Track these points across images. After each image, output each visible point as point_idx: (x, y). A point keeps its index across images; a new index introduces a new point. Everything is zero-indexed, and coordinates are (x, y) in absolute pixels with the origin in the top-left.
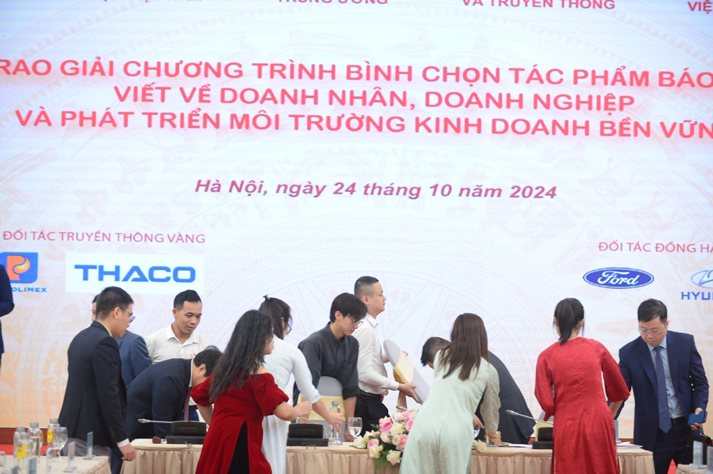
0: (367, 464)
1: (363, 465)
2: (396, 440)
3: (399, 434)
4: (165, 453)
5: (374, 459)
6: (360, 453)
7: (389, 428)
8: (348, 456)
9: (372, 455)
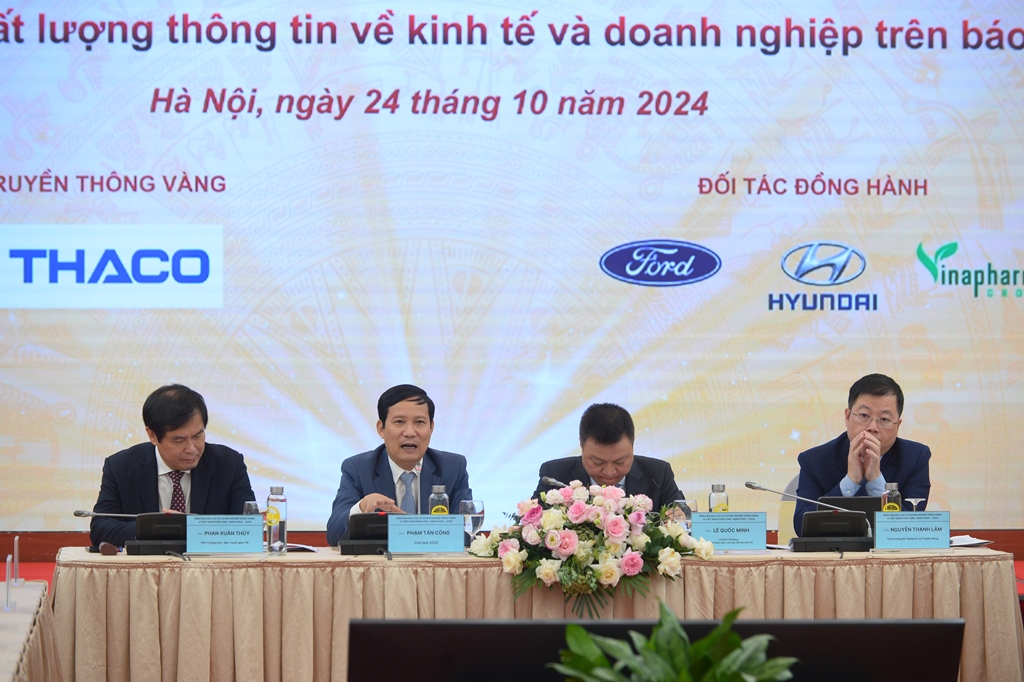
0: (498, 586)
1: (491, 587)
2: (552, 540)
3: (556, 529)
4: (129, 573)
5: (512, 575)
6: (485, 565)
7: (538, 519)
8: (463, 570)
9: (507, 569)
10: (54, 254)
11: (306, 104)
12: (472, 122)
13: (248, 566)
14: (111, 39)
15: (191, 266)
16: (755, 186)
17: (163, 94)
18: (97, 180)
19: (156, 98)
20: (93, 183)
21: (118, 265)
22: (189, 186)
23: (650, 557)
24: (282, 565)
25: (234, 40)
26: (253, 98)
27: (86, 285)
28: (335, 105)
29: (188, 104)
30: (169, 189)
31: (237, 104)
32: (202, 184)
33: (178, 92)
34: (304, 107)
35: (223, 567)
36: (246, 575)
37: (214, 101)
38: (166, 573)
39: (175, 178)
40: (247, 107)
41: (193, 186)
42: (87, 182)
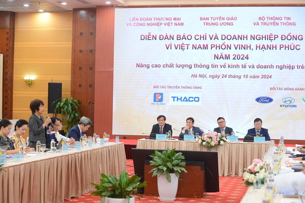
10: (178, 97)
11: (213, 76)
12: (237, 79)
13: (163, 141)
14: (186, 67)
15: (197, 99)
16: (278, 89)
17: (193, 75)
18: (184, 87)
19: (192, 75)
21: (186, 99)
23: (219, 142)
24: (168, 141)
25: (203, 67)
27: (182, 102)
28: (217, 77)
29: (197, 76)
31: (203, 76)
32: (198, 88)
33: (195, 75)
34: (213, 77)
35: (160, 141)
36: (163, 143)
37: (200, 76)
38: (152, 142)
39: (195, 87)
40: (205, 77)
42: (182, 87)
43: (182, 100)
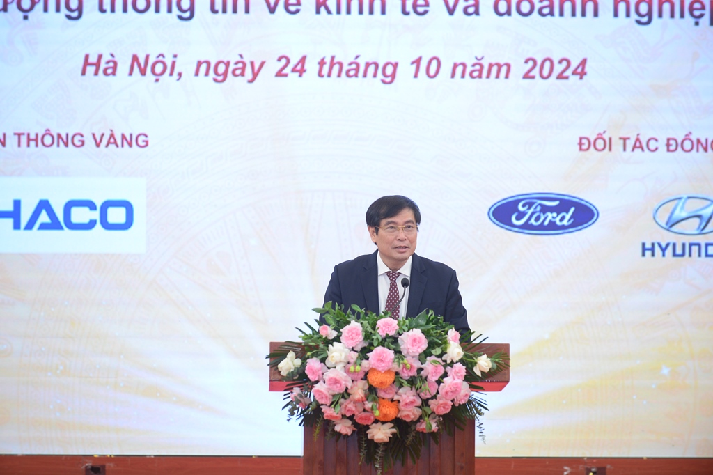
11: (221, 68)
12: (372, 83)
14: (46, 10)
15: (117, 215)
16: (630, 143)
17: (93, 59)
18: (33, 136)
19: (86, 63)
20: (29, 140)
21: (51, 213)
22: (115, 143)
25: (157, 10)
26: (174, 63)
27: (22, 232)
28: (249, 70)
29: (115, 68)
30: (98, 145)
31: (159, 68)
32: (128, 141)
33: (106, 57)
34: (220, 71)
37: (139, 65)
39: (103, 135)
40: (168, 71)
41: (119, 142)
42: (24, 139)
43: (25, 217)
